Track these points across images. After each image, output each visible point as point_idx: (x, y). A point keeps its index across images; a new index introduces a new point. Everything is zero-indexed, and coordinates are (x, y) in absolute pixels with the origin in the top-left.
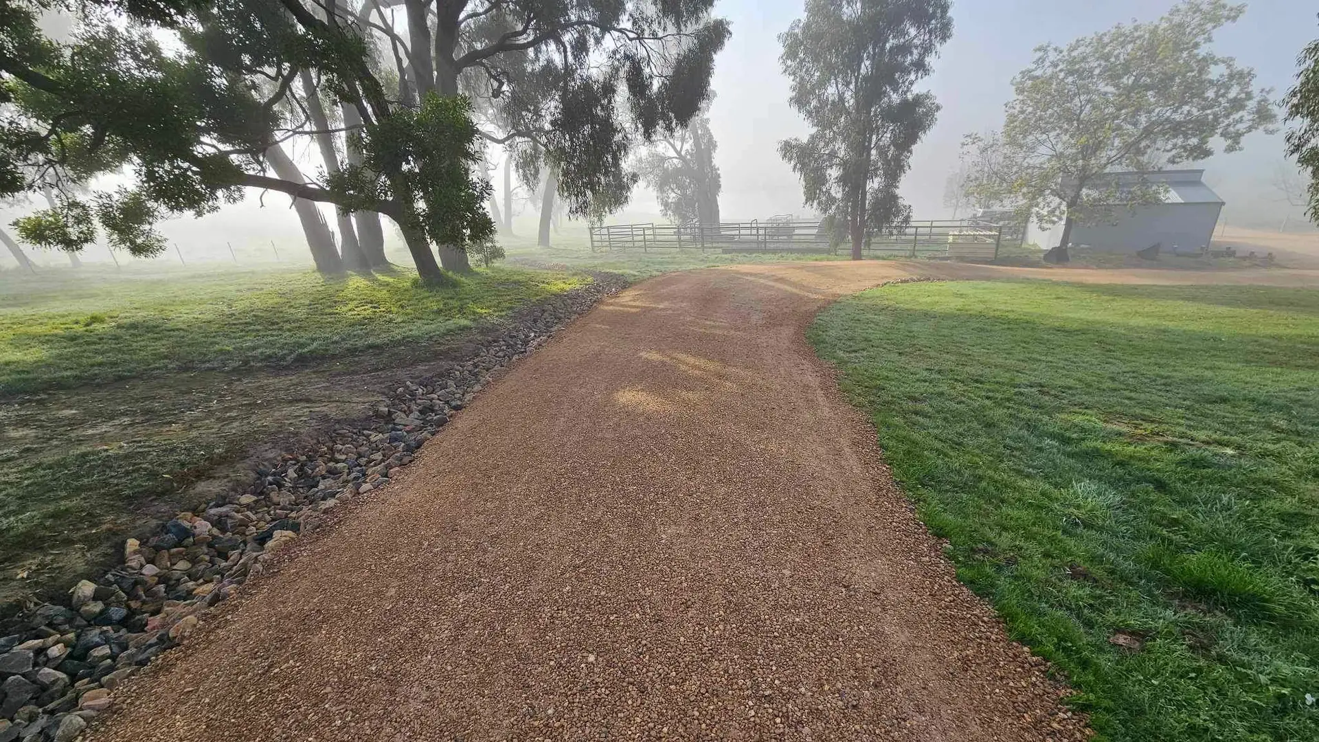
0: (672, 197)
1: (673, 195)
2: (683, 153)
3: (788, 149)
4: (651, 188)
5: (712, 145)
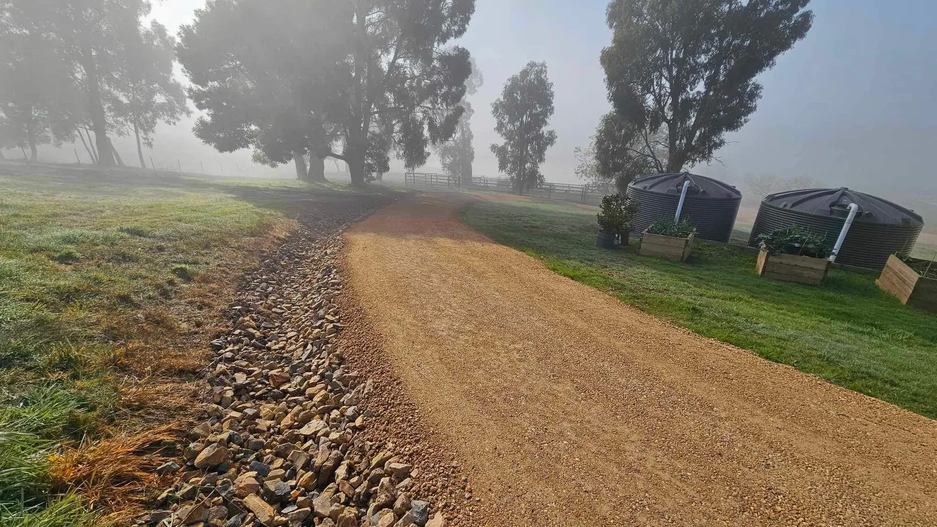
0: (448, 161)
1: (448, 160)
2: (455, 139)
3: (494, 148)
4: (437, 155)
5: (471, 136)
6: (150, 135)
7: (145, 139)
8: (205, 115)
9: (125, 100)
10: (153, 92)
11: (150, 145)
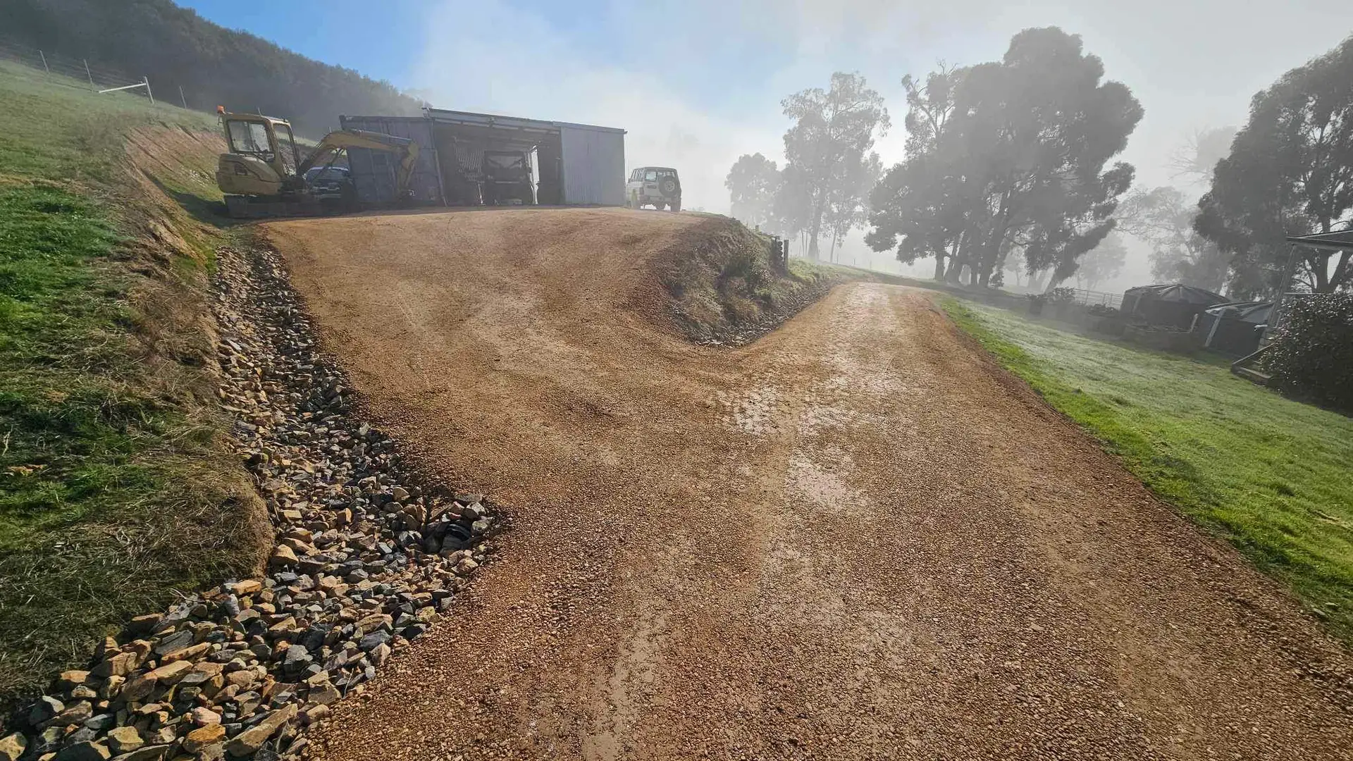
6: (843, 237)
7: (839, 240)
8: (873, 230)
9: (835, 210)
10: (855, 204)
11: (840, 245)
